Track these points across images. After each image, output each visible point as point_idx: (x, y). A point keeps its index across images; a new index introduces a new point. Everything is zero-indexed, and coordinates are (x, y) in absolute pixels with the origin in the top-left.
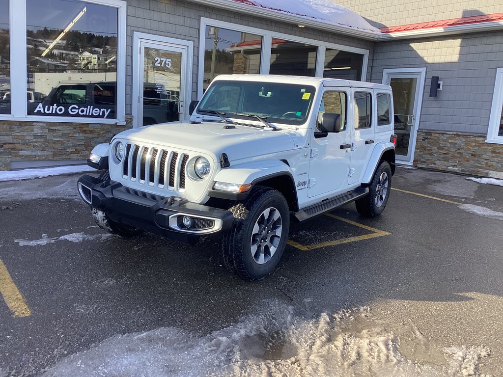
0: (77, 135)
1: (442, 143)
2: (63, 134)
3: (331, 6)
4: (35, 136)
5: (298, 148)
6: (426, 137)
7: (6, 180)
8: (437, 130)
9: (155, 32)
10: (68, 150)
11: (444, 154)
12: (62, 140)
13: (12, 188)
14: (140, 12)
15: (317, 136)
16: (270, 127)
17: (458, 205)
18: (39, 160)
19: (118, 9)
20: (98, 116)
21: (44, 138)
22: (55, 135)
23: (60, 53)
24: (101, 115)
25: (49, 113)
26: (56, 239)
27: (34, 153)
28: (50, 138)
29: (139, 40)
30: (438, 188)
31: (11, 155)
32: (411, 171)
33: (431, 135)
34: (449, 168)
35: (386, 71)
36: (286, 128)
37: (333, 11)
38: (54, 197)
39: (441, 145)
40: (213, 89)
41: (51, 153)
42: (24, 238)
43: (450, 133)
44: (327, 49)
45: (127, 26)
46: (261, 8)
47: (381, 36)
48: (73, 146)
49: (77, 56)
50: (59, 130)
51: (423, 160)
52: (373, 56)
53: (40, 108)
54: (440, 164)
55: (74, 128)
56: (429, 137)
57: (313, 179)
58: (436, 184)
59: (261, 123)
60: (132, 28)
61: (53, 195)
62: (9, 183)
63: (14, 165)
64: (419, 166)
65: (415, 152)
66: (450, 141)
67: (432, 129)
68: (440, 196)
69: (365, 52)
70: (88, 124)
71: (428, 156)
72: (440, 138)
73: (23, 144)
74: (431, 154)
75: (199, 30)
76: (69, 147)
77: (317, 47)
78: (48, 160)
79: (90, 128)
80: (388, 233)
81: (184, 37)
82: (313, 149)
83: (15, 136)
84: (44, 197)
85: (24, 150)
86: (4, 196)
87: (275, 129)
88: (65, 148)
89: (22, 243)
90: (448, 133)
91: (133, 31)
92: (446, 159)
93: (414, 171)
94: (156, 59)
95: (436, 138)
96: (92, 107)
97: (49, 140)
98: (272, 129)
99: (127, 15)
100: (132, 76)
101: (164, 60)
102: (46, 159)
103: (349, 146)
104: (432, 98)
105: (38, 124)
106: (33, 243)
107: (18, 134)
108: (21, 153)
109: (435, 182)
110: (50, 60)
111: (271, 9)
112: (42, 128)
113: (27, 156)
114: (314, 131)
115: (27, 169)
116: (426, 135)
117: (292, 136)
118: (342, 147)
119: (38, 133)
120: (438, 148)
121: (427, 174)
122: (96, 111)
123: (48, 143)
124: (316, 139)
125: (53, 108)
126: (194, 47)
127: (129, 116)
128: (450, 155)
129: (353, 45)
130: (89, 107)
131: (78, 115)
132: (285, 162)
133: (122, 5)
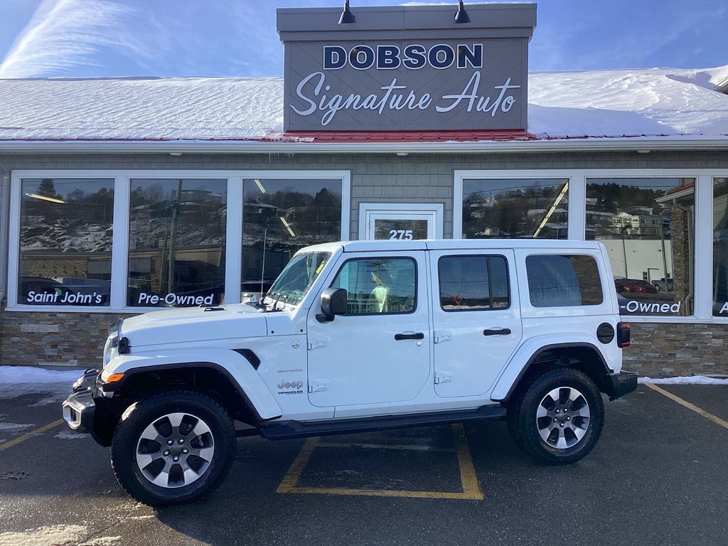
5: (275, 334)
9: (388, 200)
14: (368, 180)
19: (341, 180)
29: (368, 212)
45: (352, 198)
46: (547, 140)
57: (321, 381)
60: (358, 200)
75: (452, 187)
77: (695, 178)
81: (430, 200)
91: (358, 204)
94: (391, 232)
99: (351, 186)
101: (403, 232)
103: (417, 336)
111: (568, 138)
114: (317, 313)
118: (399, 337)
126: (445, 211)
133: (344, 176)
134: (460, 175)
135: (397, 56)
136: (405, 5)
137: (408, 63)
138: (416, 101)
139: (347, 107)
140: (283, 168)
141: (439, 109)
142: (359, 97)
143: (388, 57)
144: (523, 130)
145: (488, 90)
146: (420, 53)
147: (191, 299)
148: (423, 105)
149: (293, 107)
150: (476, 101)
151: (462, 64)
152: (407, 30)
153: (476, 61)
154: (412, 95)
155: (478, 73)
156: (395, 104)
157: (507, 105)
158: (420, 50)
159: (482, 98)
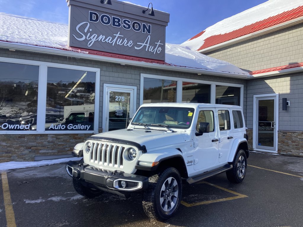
0: (71, 140)
1: (294, 139)
2: (64, 140)
3: (218, 62)
4: (49, 142)
5: (186, 141)
6: (284, 135)
7: (30, 167)
8: (290, 130)
9: (115, 83)
10: (66, 149)
11: (296, 145)
12: (63, 143)
13: (32, 171)
14: (107, 74)
15: (197, 135)
16: (170, 130)
17: (300, 178)
18: (50, 155)
19: (95, 72)
20: (84, 130)
21: (53, 143)
22: (59, 141)
23: (81, 95)
24: (85, 129)
25: (57, 129)
26: (46, 200)
27: (47, 152)
28: (57, 143)
29: (107, 88)
30: (290, 167)
31: (35, 153)
32: (276, 157)
33: (286, 134)
34: (300, 154)
35: (255, 96)
36: (179, 131)
37: (218, 65)
38: (53, 176)
39: (293, 140)
40: (140, 111)
41: (56, 151)
42: (29, 199)
43: (298, 132)
44: (217, 86)
45: (100, 81)
46: (174, 66)
47: (249, 76)
48: (69, 147)
49: (89, 95)
50: (62, 138)
51: (284, 150)
52: (247, 88)
53: (52, 126)
54: (294, 152)
55: (70, 137)
56: (286, 135)
57: (197, 160)
58: (289, 165)
59: (166, 129)
60: (103, 82)
61: (53, 175)
62: (32, 169)
63: (36, 158)
64: (282, 153)
65: (278, 145)
66: (299, 137)
67: (287, 130)
68: (290, 172)
69: (242, 86)
70: (78, 134)
71: (287, 147)
72: (292, 135)
73: (42, 147)
74: (288, 146)
75: (140, 80)
76: (67, 147)
77: (210, 85)
78: (55, 155)
79: (79, 136)
80: (246, 196)
81: (132, 85)
82: (195, 142)
83: (38, 142)
84: (48, 176)
85: (42, 150)
86: (27, 176)
87: (173, 132)
88: (64, 148)
89: (27, 202)
90: (297, 132)
91: (103, 84)
92: (298, 149)
93: (278, 157)
94: (116, 97)
95: (290, 135)
96: (80, 125)
97: (56, 144)
98: (171, 132)
99: (100, 76)
100: (102, 107)
101: (121, 97)
102: (54, 154)
103: (217, 140)
104: (284, 111)
105: (50, 135)
106: (33, 202)
107: (39, 141)
108: (40, 151)
109: (289, 163)
110: (74, 98)
111: (181, 66)
112: (53, 137)
113: (43, 153)
114: (195, 132)
115: (43, 161)
116: (283, 133)
117: (183, 136)
118: (213, 141)
119: (50, 140)
120: (292, 142)
121: (286, 159)
122: (83, 127)
123: (55, 145)
124: (197, 137)
125: (59, 126)
126: (137, 89)
127: (101, 129)
128: (300, 146)
129: (233, 83)
130: (79, 125)
131: (72, 129)
132: (179, 149)
133: (97, 71)
134: (143, 76)
135: (120, 22)
136: (125, 2)
137: (124, 26)
138: (127, 43)
139: (99, 40)
140: (68, 63)
141: (136, 48)
142: (104, 37)
143: (116, 22)
144: (164, 61)
145: (153, 44)
146: (129, 23)
147: (17, 127)
148: (130, 45)
149: (74, 36)
150: (149, 47)
151: (144, 31)
152: (124, 12)
153: (149, 31)
154: (125, 40)
155: (149, 36)
156: (119, 43)
157: (159, 51)
158: (129, 22)
159: (151, 46)
